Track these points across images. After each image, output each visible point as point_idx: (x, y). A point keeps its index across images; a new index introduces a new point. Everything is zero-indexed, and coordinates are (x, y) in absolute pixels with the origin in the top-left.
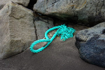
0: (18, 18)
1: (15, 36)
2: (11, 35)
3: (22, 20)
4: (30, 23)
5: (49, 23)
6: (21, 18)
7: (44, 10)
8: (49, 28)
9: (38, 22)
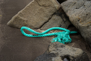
0: (41, 5)
1: (24, 15)
2: (21, 13)
3: (43, 8)
4: (48, 14)
5: (65, 23)
6: (43, 7)
7: (67, 9)
8: (60, 27)
9: (57, 17)
